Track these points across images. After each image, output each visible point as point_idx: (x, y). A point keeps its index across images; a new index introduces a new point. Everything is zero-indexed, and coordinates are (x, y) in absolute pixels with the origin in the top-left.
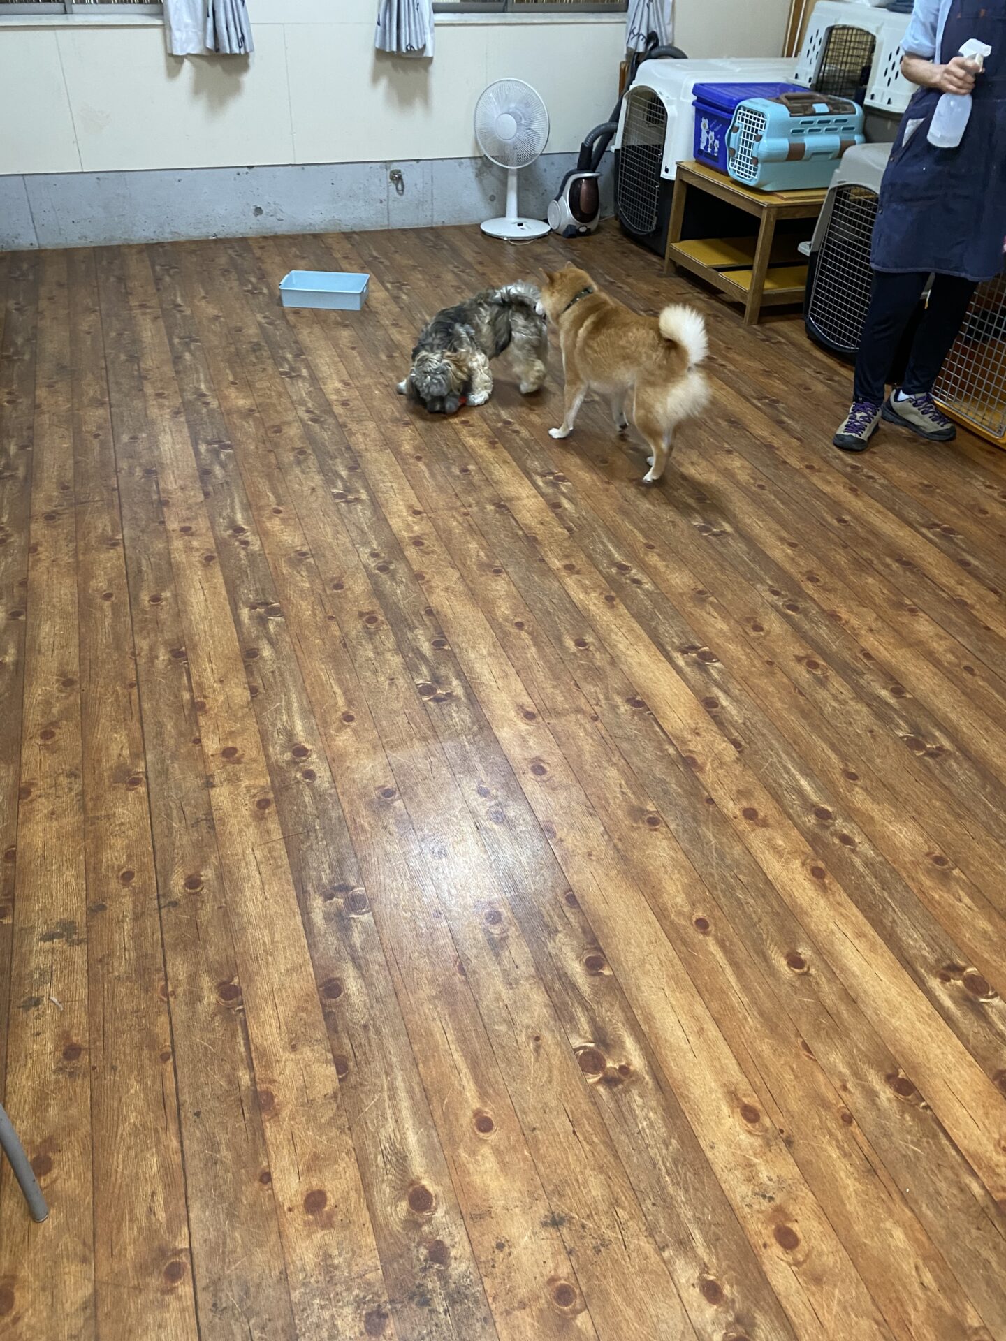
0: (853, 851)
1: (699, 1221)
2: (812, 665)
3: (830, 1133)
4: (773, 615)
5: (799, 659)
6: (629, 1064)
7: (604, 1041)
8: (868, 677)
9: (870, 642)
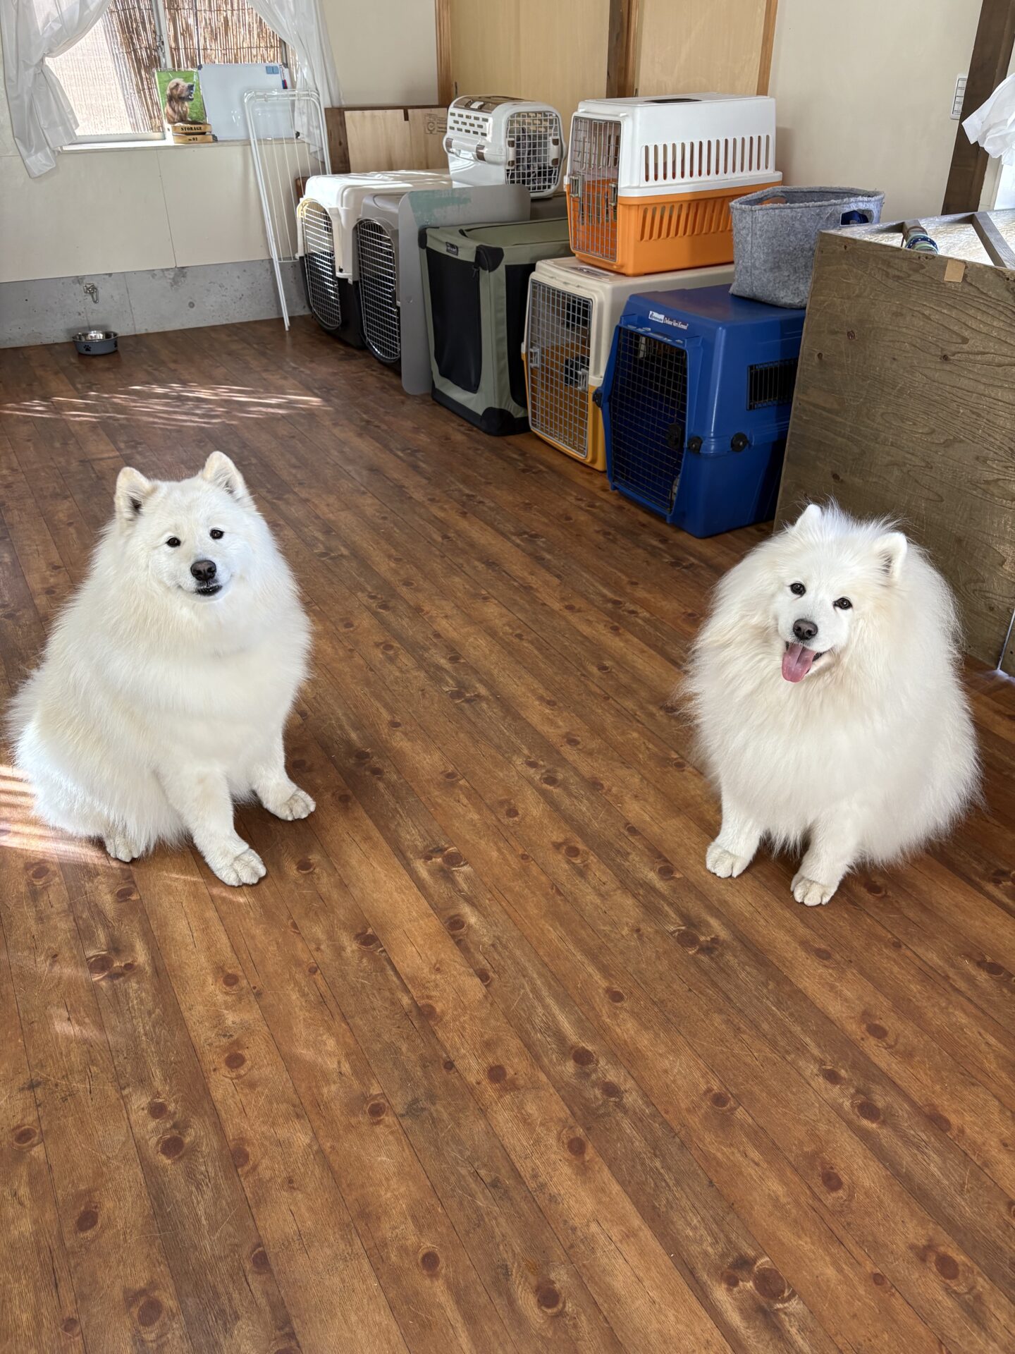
0: (379, 779)
1: (161, 1063)
2: (388, 647)
3: (297, 983)
4: (366, 614)
5: (377, 645)
6: (134, 961)
7: (116, 947)
8: (433, 651)
9: (443, 625)
